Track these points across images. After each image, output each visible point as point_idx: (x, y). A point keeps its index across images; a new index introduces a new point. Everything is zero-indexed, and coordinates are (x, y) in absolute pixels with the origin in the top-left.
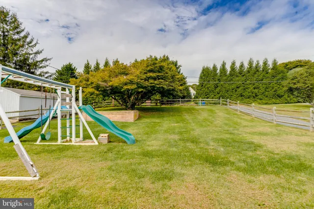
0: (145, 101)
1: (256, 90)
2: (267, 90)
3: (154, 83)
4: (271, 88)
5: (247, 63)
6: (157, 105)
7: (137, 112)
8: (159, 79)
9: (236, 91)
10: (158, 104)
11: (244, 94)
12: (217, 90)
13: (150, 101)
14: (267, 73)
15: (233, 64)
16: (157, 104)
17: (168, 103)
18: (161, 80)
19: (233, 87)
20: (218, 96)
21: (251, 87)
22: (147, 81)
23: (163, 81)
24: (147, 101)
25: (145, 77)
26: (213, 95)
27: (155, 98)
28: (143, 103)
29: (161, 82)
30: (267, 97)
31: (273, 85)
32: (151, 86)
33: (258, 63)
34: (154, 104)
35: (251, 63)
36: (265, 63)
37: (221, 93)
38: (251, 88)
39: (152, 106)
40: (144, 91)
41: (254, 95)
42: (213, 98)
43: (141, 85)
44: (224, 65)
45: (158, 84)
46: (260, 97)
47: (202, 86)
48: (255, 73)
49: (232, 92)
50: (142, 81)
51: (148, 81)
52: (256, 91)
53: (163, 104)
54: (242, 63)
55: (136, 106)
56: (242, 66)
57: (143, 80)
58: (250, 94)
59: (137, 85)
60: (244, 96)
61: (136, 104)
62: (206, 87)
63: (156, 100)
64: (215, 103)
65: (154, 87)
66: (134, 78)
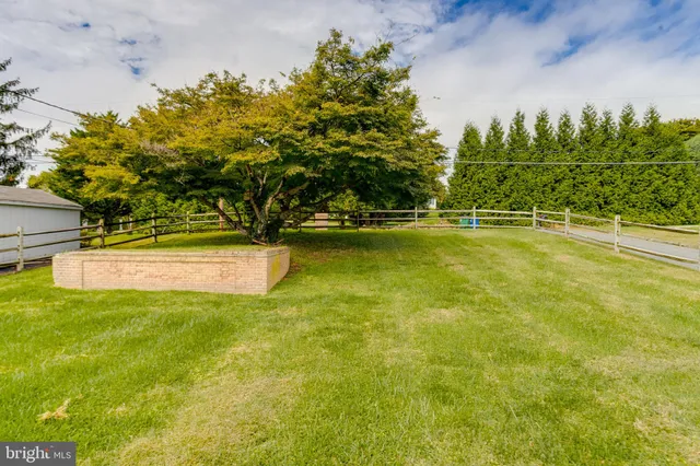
0: (312, 214)
1: (605, 187)
2: (636, 189)
3: (347, 143)
4: (644, 184)
5: (580, 117)
6: (342, 227)
7: (282, 253)
8: (366, 128)
9: (553, 190)
10: (347, 224)
11: (574, 198)
12: (505, 187)
13: (326, 215)
14: (634, 144)
15: (542, 119)
16: (343, 223)
17: (376, 219)
18: (373, 133)
19: (544, 179)
20: (506, 203)
21: (594, 180)
22: (319, 137)
23: (381, 135)
24: (317, 215)
25: (312, 118)
26: (492, 201)
27: (341, 206)
28: (305, 220)
29: (375, 140)
30: (634, 206)
31: (650, 175)
32: (335, 155)
33: (608, 119)
34: (337, 224)
35: (588, 118)
36: (627, 119)
37: (514, 195)
38: (595, 183)
39: (332, 231)
40: (309, 174)
41: (601, 201)
42: (492, 208)
43: (295, 149)
44: (519, 120)
45: (362, 148)
46: (616, 206)
47: (464, 176)
48: (603, 144)
49: (543, 192)
50: (300, 135)
51: (323, 132)
52: (607, 189)
53: (361, 224)
54: (565, 116)
55: (281, 230)
56: (566, 124)
57: (306, 132)
58: (591, 198)
59: (280, 150)
60: (574, 203)
61: (282, 221)
62: (475, 178)
63: (342, 212)
64: (498, 223)
65: (346, 157)
66: (267, 120)
